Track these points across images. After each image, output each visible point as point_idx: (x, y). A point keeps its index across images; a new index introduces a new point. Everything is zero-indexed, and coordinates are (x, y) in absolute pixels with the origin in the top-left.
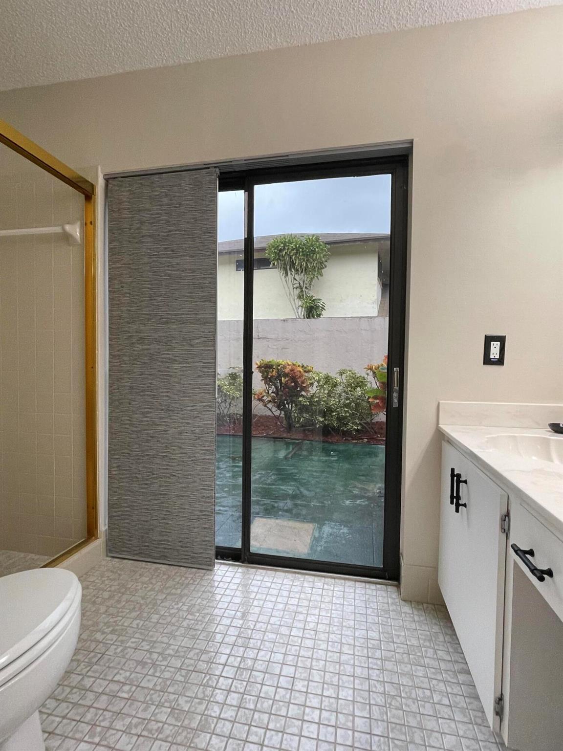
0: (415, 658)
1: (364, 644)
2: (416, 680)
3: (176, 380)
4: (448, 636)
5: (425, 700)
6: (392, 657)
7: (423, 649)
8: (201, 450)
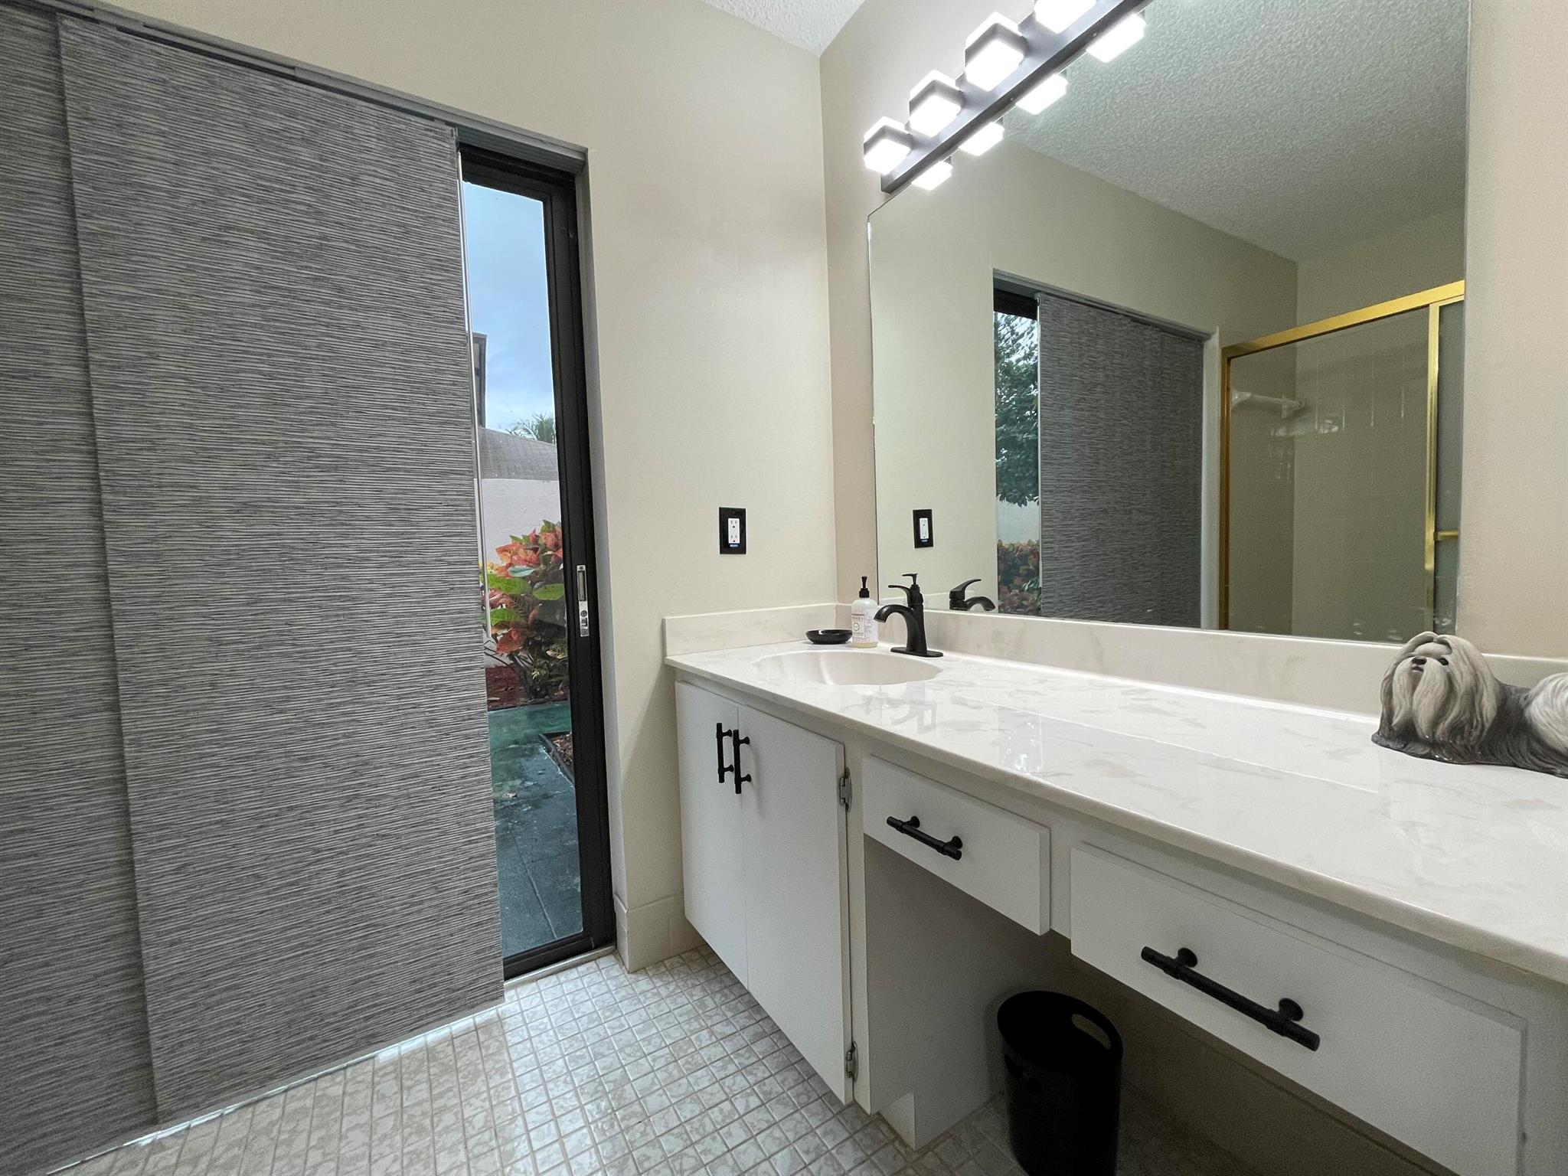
0: (687, 1062)
1: (597, 1092)
2: (706, 1097)
3: (375, 608)
4: (718, 995)
5: (728, 1121)
6: (653, 1083)
7: (693, 1038)
8: (456, 757)
